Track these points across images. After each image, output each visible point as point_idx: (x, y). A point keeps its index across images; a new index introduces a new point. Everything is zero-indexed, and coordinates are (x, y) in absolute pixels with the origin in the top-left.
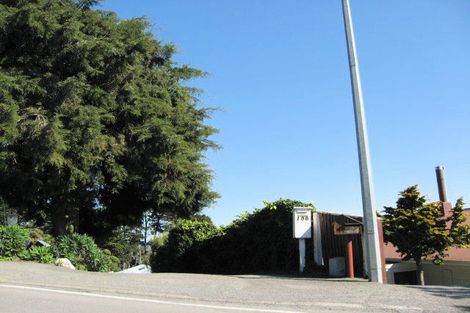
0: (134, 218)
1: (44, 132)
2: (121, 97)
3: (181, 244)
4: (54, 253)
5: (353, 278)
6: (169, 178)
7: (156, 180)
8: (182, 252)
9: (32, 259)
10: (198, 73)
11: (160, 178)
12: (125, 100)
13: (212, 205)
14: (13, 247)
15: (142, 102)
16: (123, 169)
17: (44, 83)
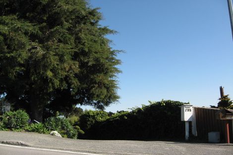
0: (68, 108)
1: (44, 56)
2: (77, 41)
3: (89, 123)
4: (47, 128)
5: (229, 144)
6: (99, 86)
7: (92, 87)
8: (89, 127)
9: (33, 131)
10: (111, 32)
11: (94, 87)
12: (79, 42)
13: (116, 102)
14: (22, 123)
15: (88, 44)
16: (77, 81)
17: (41, 29)
